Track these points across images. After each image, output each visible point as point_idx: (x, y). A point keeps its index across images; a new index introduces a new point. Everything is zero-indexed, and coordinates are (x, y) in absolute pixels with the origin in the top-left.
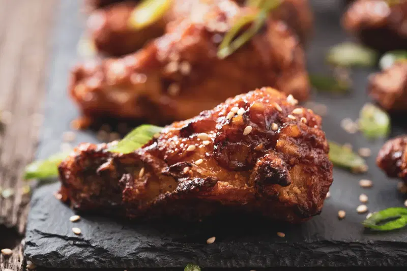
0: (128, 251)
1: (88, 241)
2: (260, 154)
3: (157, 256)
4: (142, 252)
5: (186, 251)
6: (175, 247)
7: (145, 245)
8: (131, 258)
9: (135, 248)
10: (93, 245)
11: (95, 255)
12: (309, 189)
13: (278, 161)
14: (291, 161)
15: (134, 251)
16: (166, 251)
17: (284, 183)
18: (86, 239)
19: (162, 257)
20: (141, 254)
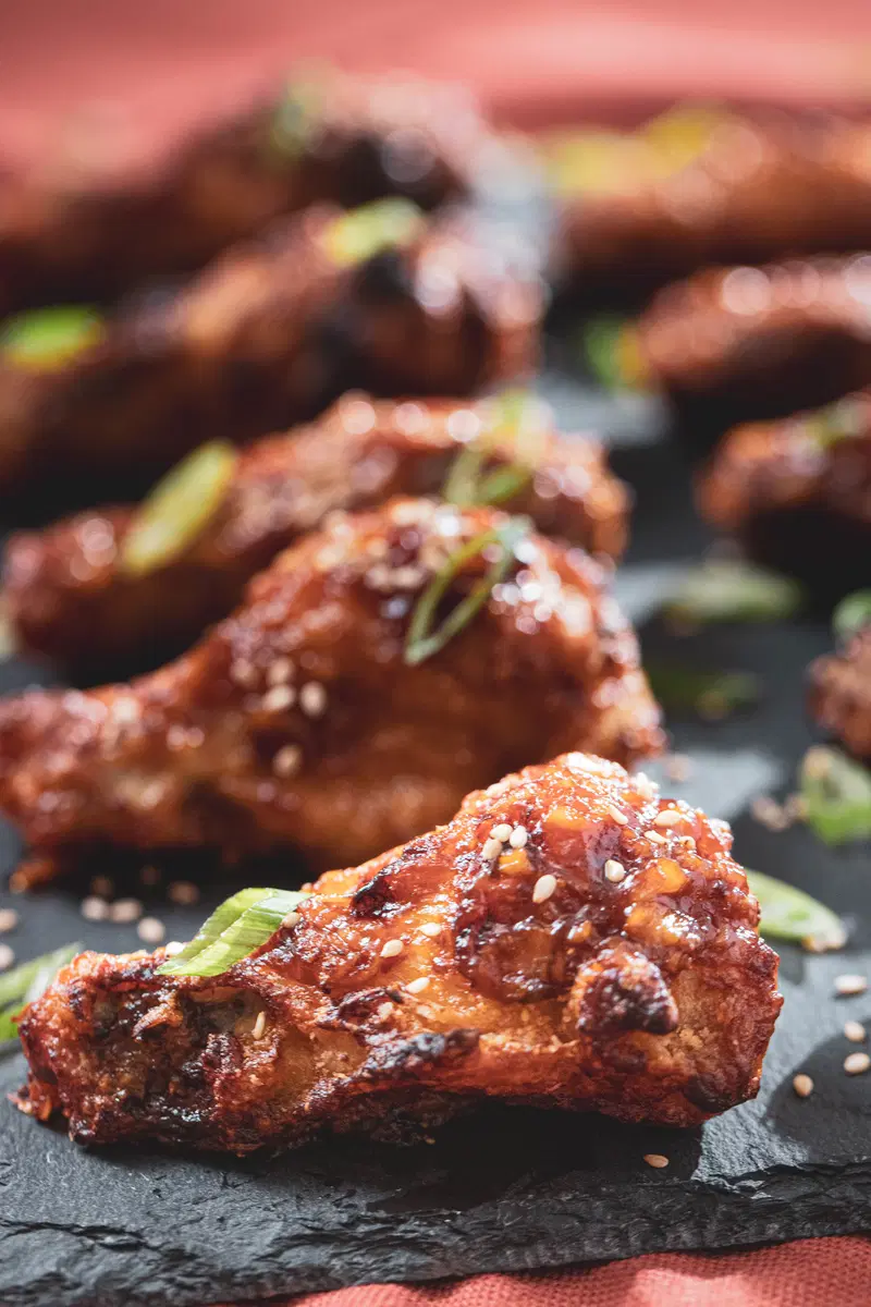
0: (252, 1249)
1: (136, 1234)
2: (586, 950)
3: (334, 1256)
4: (289, 1247)
5: (410, 1236)
6: (379, 1226)
7: (297, 1229)
8: (262, 1268)
9: (268, 1240)
10: (155, 1242)
11: (165, 1270)
12: (724, 1032)
13: (638, 967)
14: (673, 962)
15: (269, 1250)
16: (355, 1238)
17: (661, 1025)
18: (132, 1227)
19: (347, 1258)
20: (288, 1254)
